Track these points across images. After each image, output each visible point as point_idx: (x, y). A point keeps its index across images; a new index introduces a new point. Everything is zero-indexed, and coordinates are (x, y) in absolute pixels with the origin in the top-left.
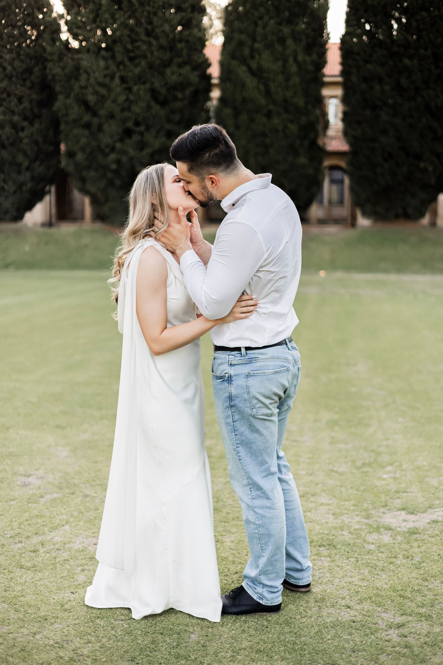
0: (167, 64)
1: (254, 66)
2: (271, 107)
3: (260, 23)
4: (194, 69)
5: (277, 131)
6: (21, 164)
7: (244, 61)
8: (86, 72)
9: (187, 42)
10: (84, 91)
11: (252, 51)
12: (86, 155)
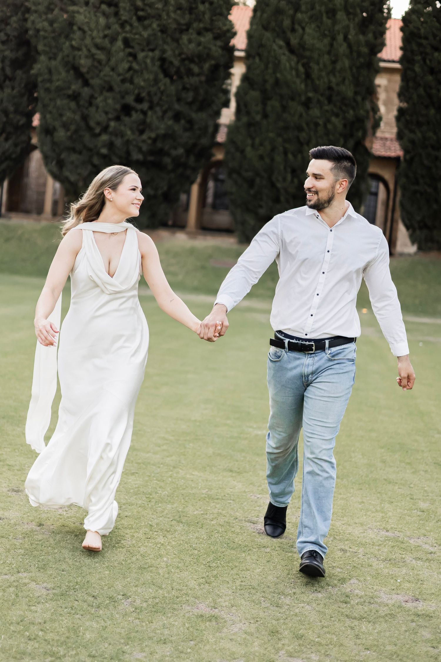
0: (185, 29)
1: (294, 41)
2: (310, 95)
4: (216, 38)
5: (317, 125)
7: (281, 33)
8: (80, 29)
10: (76, 53)
11: (293, 23)
12: (69, 134)
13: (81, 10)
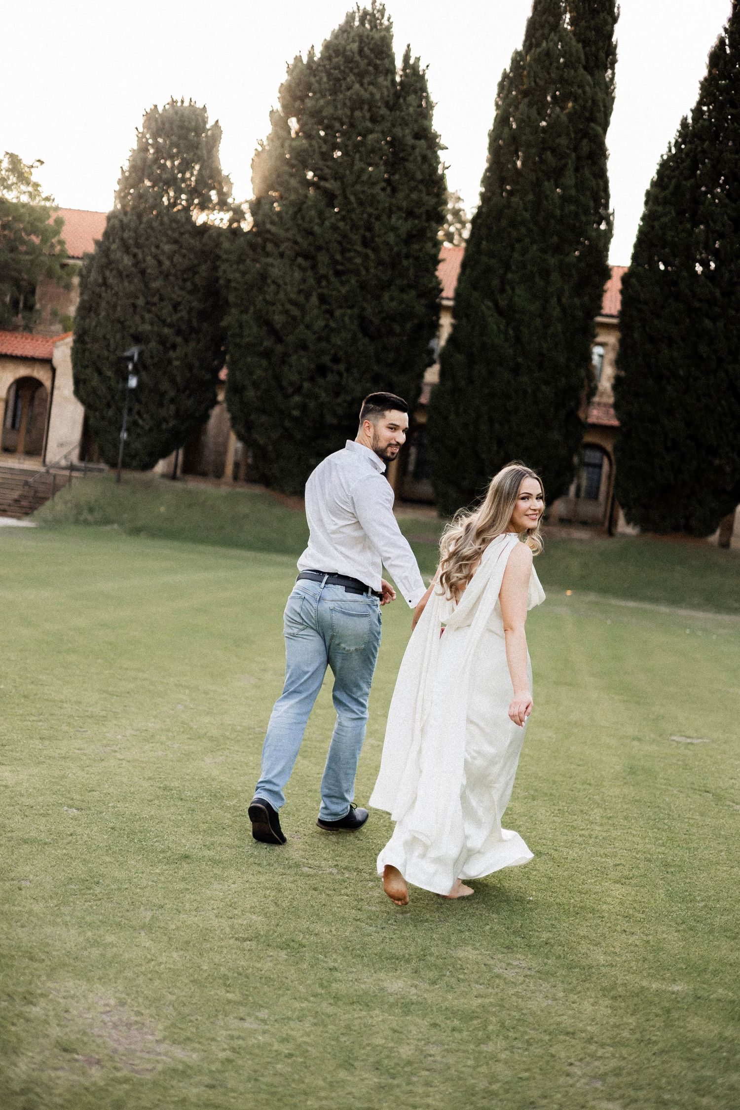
1: (503, 302)
3: (517, 246)
4: (421, 295)
6: (166, 392)
7: (490, 294)
8: (274, 282)
9: (417, 258)
10: (270, 307)
11: (503, 283)
12: (259, 394)
13: (275, 263)
